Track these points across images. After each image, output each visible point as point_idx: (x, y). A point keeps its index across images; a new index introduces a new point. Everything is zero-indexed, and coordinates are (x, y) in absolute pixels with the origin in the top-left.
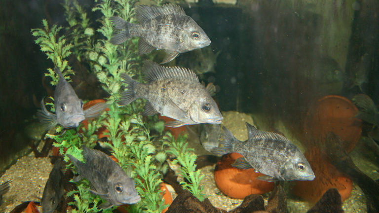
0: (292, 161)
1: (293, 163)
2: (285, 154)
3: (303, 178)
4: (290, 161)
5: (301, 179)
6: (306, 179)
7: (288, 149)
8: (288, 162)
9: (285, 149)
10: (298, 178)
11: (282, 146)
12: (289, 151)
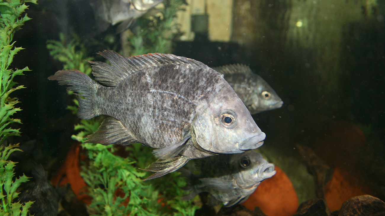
0: (256, 91)
1: (257, 93)
2: (247, 85)
3: (271, 107)
4: (253, 91)
5: (268, 108)
6: (273, 107)
7: (249, 80)
8: (251, 94)
9: (246, 80)
10: (265, 109)
11: (242, 78)
12: (251, 81)
